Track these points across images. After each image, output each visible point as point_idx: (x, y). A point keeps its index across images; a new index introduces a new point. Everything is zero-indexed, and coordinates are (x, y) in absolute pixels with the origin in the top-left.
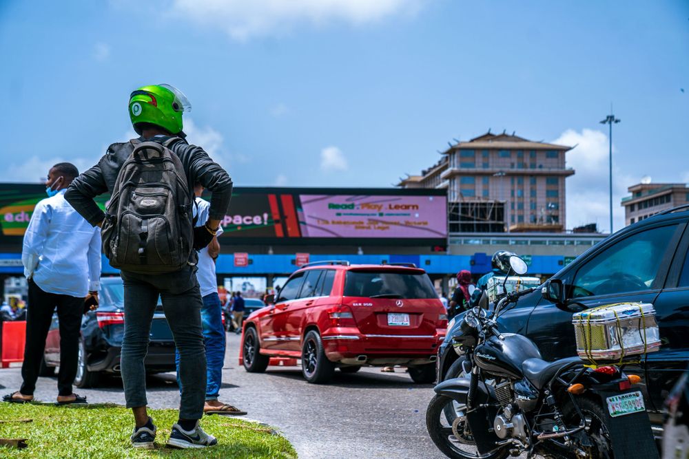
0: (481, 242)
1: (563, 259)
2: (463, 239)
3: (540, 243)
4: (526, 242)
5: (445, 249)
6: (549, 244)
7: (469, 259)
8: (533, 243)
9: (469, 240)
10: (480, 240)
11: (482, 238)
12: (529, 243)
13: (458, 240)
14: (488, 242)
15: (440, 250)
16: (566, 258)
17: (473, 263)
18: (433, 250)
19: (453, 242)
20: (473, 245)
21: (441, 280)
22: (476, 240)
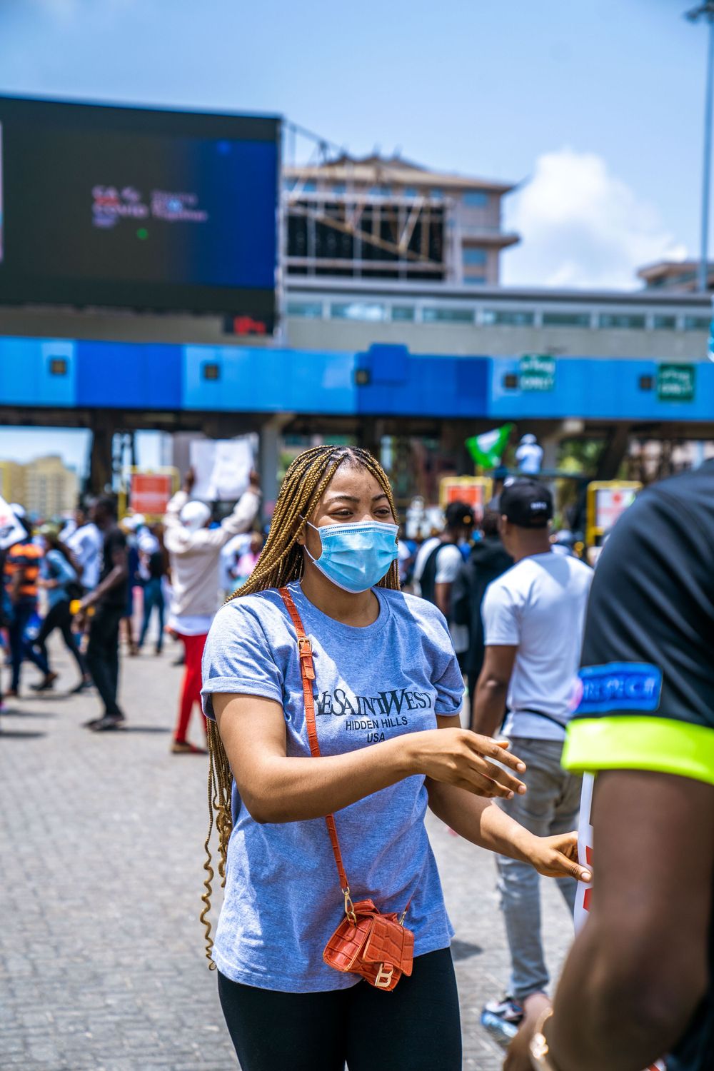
0: (387, 314)
1: (654, 371)
2: (327, 300)
3: (572, 320)
4: (529, 318)
5: (270, 330)
6: (601, 326)
7: (351, 364)
8: (550, 319)
9: (347, 305)
10: (382, 307)
11: (391, 301)
12: (538, 320)
13: (310, 305)
14: (409, 314)
15: (253, 332)
16: (664, 367)
17: (363, 378)
18: (229, 329)
19: (296, 310)
20: (361, 323)
21: (253, 439)
22: (370, 305)
